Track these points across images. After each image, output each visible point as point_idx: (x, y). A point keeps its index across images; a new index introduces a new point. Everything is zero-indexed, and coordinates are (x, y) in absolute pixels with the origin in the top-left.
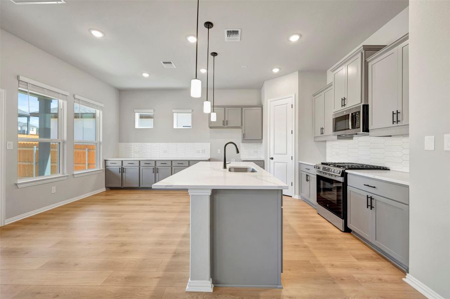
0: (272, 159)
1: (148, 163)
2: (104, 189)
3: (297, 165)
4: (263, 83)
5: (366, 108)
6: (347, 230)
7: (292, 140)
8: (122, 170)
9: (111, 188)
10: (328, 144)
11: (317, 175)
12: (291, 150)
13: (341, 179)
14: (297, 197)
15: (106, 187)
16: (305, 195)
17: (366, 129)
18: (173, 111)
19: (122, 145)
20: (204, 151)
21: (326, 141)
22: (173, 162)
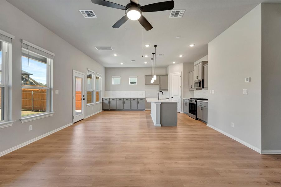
0: (172, 97)
1: (120, 99)
2: (102, 111)
3: (182, 100)
4: (168, 66)
5: (203, 80)
6: (197, 119)
7: (180, 90)
8: (110, 102)
9: (104, 110)
10: (194, 91)
11: (189, 103)
12: (180, 93)
13: (195, 103)
14: (182, 112)
15: (103, 109)
16: (185, 111)
17: (203, 87)
18: (129, 77)
19: (107, 92)
20: (142, 95)
21: (193, 90)
22: (131, 99)
